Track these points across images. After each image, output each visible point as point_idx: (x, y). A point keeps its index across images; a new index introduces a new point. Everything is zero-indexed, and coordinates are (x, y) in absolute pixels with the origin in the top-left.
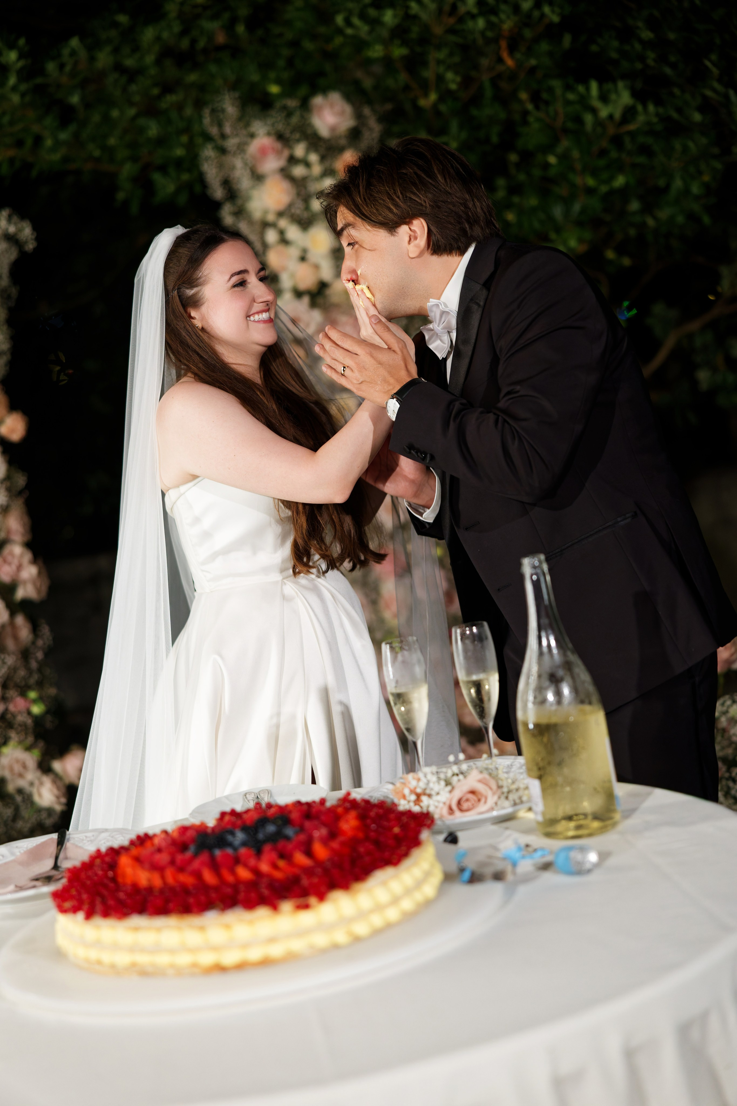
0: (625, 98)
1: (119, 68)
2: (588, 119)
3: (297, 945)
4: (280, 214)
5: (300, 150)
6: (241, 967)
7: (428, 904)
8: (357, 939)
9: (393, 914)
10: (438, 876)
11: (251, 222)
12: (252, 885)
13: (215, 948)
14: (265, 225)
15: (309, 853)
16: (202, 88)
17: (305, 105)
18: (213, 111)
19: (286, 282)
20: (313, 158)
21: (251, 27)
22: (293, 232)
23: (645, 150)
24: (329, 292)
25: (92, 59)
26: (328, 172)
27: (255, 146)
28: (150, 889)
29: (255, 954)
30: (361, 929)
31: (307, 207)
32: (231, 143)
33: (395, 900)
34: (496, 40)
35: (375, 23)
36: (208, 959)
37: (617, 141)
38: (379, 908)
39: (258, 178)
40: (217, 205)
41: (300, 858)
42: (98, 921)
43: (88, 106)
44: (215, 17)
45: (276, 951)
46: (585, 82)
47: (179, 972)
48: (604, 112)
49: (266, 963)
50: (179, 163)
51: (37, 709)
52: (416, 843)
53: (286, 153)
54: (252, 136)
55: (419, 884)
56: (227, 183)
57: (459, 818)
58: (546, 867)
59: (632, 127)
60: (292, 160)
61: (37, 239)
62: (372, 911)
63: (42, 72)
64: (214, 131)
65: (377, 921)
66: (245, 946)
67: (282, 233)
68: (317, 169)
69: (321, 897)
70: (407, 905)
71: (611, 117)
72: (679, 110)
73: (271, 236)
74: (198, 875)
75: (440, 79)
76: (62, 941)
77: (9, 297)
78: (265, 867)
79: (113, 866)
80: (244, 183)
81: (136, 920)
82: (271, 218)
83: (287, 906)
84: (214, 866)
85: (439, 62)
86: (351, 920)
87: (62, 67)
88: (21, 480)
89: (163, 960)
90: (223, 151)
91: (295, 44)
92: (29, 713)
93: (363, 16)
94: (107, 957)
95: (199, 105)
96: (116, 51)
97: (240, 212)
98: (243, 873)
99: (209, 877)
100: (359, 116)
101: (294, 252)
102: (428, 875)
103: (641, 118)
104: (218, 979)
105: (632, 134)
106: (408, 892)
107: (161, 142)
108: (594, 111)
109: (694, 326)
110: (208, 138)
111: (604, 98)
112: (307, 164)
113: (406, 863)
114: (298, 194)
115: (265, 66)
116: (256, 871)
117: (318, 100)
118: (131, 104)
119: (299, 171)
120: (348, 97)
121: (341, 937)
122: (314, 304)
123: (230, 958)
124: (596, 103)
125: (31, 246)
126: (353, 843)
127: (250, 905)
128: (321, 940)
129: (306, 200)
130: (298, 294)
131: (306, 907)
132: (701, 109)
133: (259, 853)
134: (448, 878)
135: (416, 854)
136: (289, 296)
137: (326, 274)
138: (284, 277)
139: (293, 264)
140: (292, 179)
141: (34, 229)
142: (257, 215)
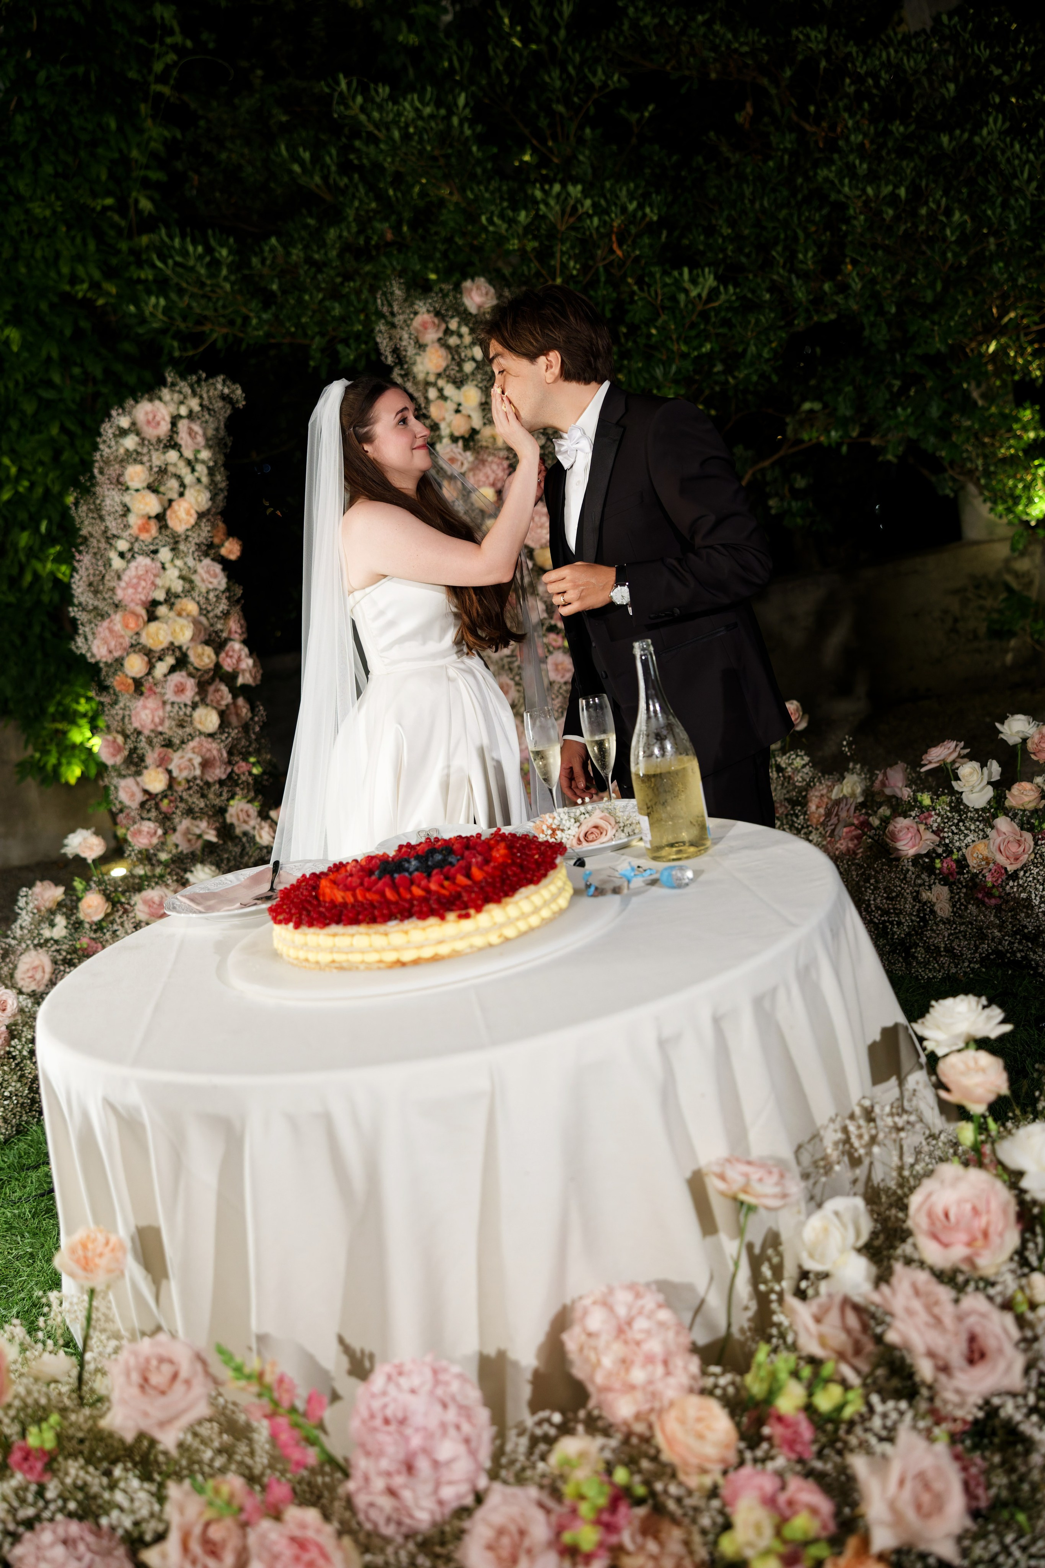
0: (711, 281)
1: (309, 261)
2: (682, 297)
3: (460, 945)
4: (439, 375)
5: (453, 325)
6: (416, 962)
7: (562, 912)
8: (507, 940)
9: (534, 921)
10: (569, 891)
11: (416, 383)
12: (424, 900)
13: (396, 949)
14: (428, 384)
15: (468, 875)
16: (376, 277)
17: (458, 288)
18: (384, 294)
19: (445, 430)
20: (465, 330)
21: (413, 227)
22: (449, 390)
23: (726, 323)
24: (478, 437)
25: (288, 254)
27: (417, 321)
28: (344, 904)
29: (427, 953)
30: (510, 932)
31: (461, 370)
32: (399, 319)
33: (536, 910)
34: (609, 235)
35: (512, 222)
36: (391, 957)
37: (704, 315)
38: (524, 916)
39: (421, 347)
40: (390, 369)
41: (461, 879)
42: (304, 929)
43: (284, 292)
44: (386, 219)
45: (444, 950)
46: (679, 268)
47: (369, 967)
48: (694, 293)
49: (436, 959)
50: (358, 336)
51: (256, 771)
52: (553, 866)
53: (443, 326)
54: (416, 313)
55: (554, 898)
56: (396, 351)
57: (586, 847)
58: (654, 882)
59: (716, 304)
60: (448, 332)
61: (246, 399)
62: (518, 919)
63: (249, 265)
64: (385, 309)
65: (522, 926)
66: (420, 947)
67: (441, 390)
68: (467, 339)
69: (479, 909)
70: (546, 913)
71: (699, 296)
72: (753, 292)
73: (432, 393)
74: (382, 894)
75: (564, 266)
76: (277, 944)
77: (225, 445)
78: (433, 887)
79: (316, 887)
80: (411, 351)
81: (334, 928)
82: (432, 378)
83: (451, 916)
84: (395, 887)
85: (563, 253)
86: (502, 926)
87: (263, 262)
88: (239, 591)
89: (356, 958)
90: (393, 326)
91: (449, 240)
92: (250, 773)
93: (502, 216)
94: (312, 957)
95: (373, 290)
96: (306, 247)
97: (407, 374)
98: (417, 891)
99: (389, 894)
101: (450, 406)
102: (561, 890)
103: (723, 297)
104: (399, 972)
105: (717, 310)
106: (546, 903)
107: (343, 319)
108: (686, 292)
109: (766, 463)
110: (381, 315)
111: (694, 281)
112: (460, 336)
113: (544, 882)
114: (453, 359)
115: (426, 258)
116: (427, 890)
117: (468, 284)
118: (319, 289)
119: (453, 341)
120: (490, 282)
121: (494, 939)
122: (466, 448)
123: (407, 956)
124: (687, 285)
125: (242, 404)
126: (503, 867)
127: (423, 916)
128: (479, 941)
129: (460, 365)
130: (454, 439)
131: (467, 916)
132: (769, 290)
133: (429, 876)
134: (577, 892)
135: (552, 874)
136: (446, 441)
137: (477, 423)
138: (443, 426)
139: (450, 416)
140: (448, 347)
141: (243, 391)
142: (421, 377)
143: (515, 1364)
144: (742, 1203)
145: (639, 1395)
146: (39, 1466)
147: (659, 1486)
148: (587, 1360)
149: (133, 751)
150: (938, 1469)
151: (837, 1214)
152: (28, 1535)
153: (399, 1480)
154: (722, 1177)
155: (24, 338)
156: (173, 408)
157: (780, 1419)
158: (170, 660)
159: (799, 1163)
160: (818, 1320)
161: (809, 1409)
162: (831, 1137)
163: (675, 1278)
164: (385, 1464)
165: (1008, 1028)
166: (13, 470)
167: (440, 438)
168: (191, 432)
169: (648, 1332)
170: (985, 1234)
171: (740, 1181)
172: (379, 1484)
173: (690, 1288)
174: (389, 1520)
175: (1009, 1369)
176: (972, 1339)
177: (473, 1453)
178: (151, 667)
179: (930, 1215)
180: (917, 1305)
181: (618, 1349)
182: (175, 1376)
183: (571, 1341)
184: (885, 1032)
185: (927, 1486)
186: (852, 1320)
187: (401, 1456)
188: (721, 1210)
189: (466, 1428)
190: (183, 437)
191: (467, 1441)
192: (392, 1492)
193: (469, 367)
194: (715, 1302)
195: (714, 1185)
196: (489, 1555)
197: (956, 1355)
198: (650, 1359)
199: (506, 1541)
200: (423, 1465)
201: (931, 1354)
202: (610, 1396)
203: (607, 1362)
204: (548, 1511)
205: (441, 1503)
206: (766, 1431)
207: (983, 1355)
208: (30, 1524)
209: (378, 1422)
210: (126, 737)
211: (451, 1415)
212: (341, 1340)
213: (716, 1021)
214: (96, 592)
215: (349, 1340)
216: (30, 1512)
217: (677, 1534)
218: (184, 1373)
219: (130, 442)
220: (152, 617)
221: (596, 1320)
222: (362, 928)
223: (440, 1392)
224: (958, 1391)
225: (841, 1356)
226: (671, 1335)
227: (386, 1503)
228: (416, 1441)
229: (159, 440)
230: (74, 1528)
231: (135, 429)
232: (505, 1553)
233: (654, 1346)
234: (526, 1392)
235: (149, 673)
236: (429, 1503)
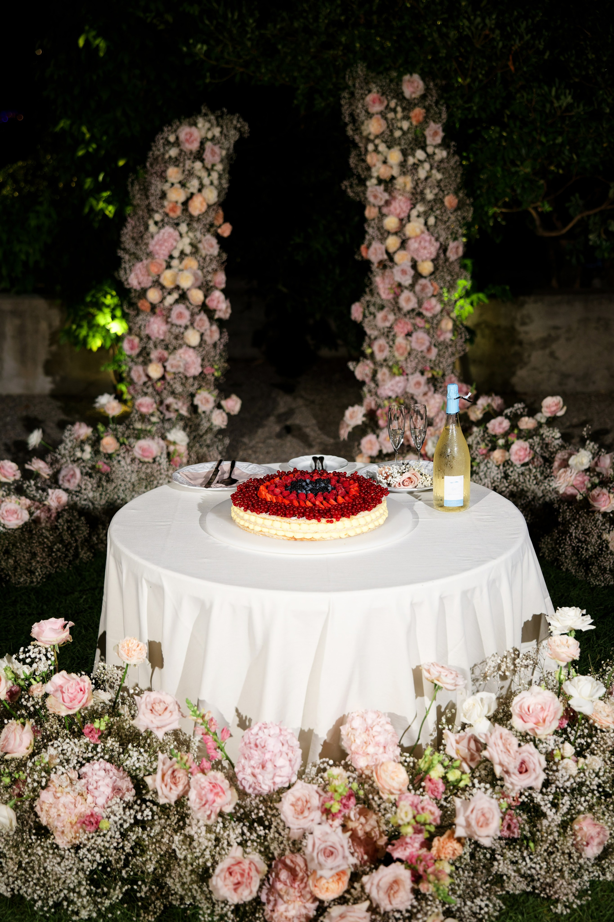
0: (569, 99)
2: (548, 105)
3: (325, 536)
4: (377, 137)
5: (392, 103)
6: (302, 540)
7: (380, 526)
8: (349, 536)
9: (365, 529)
11: (362, 137)
12: (312, 510)
14: (368, 140)
15: (336, 500)
17: (400, 78)
18: (351, 71)
20: (399, 109)
22: (382, 147)
23: (575, 126)
24: (395, 182)
26: (407, 118)
27: (369, 98)
28: (271, 503)
29: (308, 536)
30: (352, 533)
31: (392, 135)
32: (358, 93)
33: (367, 524)
36: (290, 535)
37: (561, 119)
39: (369, 115)
40: (346, 125)
41: (333, 502)
45: (317, 536)
46: (549, 86)
47: (278, 537)
48: (556, 105)
49: (312, 540)
51: (216, 374)
52: (380, 502)
53: (386, 103)
54: (370, 91)
55: (377, 518)
56: (352, 115)
59: (571, 114)
60: (387, 108)
61: (250, 132)
62: (356, 527)
64: (350, 83)
65: (358, 531)
66: (305, 532)
67: (376, 146)
68: (400, 115)
69: (338, 519)
70: (372, 526)
71: (560, 107)
73: (371, 147)
74: (291, 501)
76: (234, 517)
77: (232, 158)
78: (317, 503)
79: (257, 489)
80: (362, 116)
81: (264, 515)
82: (372, 137)
83: (323, 520)
84: (297, 498)
86: (348, 529)
88: (224, 256)
89: (273, 532)
90: (352, 94)
92: (213, 375)
94: (251, 527)
97: (357, 130)
98: (309, 504)
99: (296, 503)
100: (427, 89)
101: (381, 158)
102: (381, 515)
103: (576, 110)
104: (293, 542)
105: (570, 117)
106: (372, 521)
108: (552, 103)
109: (592, 212)
110: (347, 87)
112: (395, 112)
113: (374, 510)
114: (388, 127)
116: (314, 504)
117: (406, 77)
119: (390, 115)
121: (342, 535)
122: (385, 188)
123: (298, 536)
124: (553, 98)
125: (246, 135)
126: (355, 498)
127: (309, 518)
128: (335, 535)
129: (391, 131)
130: (379, 181)
131: (332, 522)
133: (316, 495)
134: (389, 516)
135: (379, 506)
136: (374, 181)
137: (395, 172)
138: (374, 170)
139: (379, 165)
140: (386, 119)
141: (249, 127)
142: (365, 134)
143: (317, 736)
144: (436, 685)
145: (369, 758)
146: (96, 736)
147: (370, 796)
148: (350, 739)
149: (144, 349)
150: (490, 809)
151: (482, 700)
152: (87, 764)
153: (257, 771)
154: (429, 671)
155: (108, 47)
156: (203, 133)
157: (430, 780)
158: (175, 296)
159: (473, 673)
160: (458, 742)
161: (444, 778)
162: (492, 664)
163: (399, 713)
164: (252, 763)
165: (593, 627)
166: (88, 136)
167: (371, 177)
168: (213, 153)
169: (380, 733)
170: (544, 721)
171: (437, 674)
172: (249, 771)
173: (405, 719)
174: (250, 786)
175: (537, 778)
176: (523, 763)
177: (292, 766)
178: (163, 299)
179: (521, 707)
180: (500, 742)
181: (364, 737)
182: (166, 709)
183: (344, 730)
184: (535, 616)
185: (483, 815)
186: (473, 745)
187: (261, 761)
188: (427, 687)
189: (291, 755)
190: (207, 155)
191: (290, 761)
192: (254, 775)
193: (398, 134)
194: (415, 728)
195: (425, 674)
196: (292, 808)
197: (513, 767)
198: (378, 744)
199: (300, 803)
200: (269, 766)
201: (501, 764)
202: (357, 756)
203: (358, 741)
204: (320, 796)
205: (274, 783)
206: (423, 784)
207: (526, 771)
208: (88, 760)
209: (252, 745)
210: (141, 339)
211: (285, 749)
212: (237, 710)
213: (441, 599)
214: (137, 244)
215: (240, 711)
216: (90, 755)
217: (374, 817)
218: (170, 708)
219: (173, 152)
220: (169, 267)
221: (357, 723)
222: (279, 518)
223: (281, 738)
224: (512, 784)
225: (464, 759)
226: (390, 736)
227: (251, 779)
228: (268, 756)
229: (191, 153)
230: (108, 766)
231: (177, 143)
232: (299, 809)
233: (381, 739)
234: (320, 749)
235: (161, 302)
236: (270, 783)
